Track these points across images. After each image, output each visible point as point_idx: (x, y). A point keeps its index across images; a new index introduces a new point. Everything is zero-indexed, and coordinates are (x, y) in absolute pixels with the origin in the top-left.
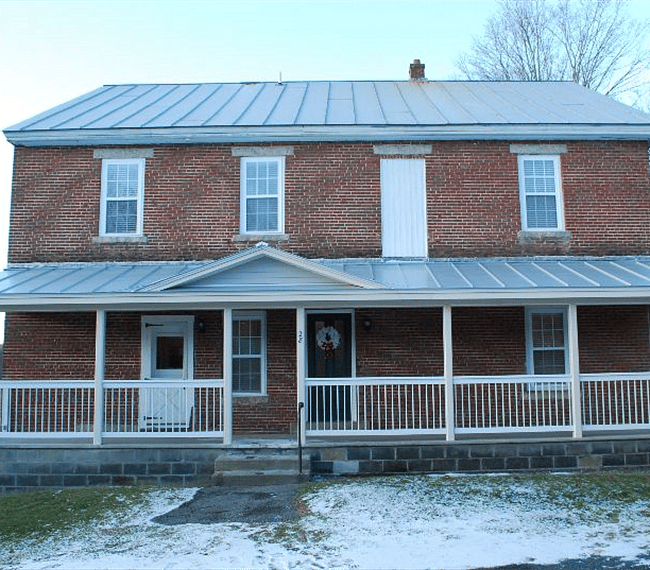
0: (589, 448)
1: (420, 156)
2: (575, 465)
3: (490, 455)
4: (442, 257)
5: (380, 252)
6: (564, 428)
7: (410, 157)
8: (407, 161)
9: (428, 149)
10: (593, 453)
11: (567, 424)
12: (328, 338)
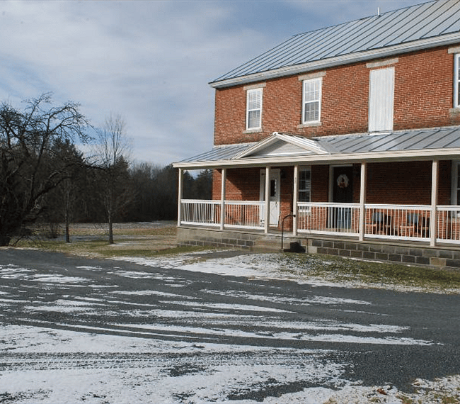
0: (438, 252)
1: (392, 65)
2: (429, 263)
3: (380, 251)
4: (401, 129)
5: (367, 129)
6: (425, 239)
7: (386, 67)
8: (384, 70)
9: (396, 60)
10: (440, 257)
11: (428, 237)
12: (343, 180)
